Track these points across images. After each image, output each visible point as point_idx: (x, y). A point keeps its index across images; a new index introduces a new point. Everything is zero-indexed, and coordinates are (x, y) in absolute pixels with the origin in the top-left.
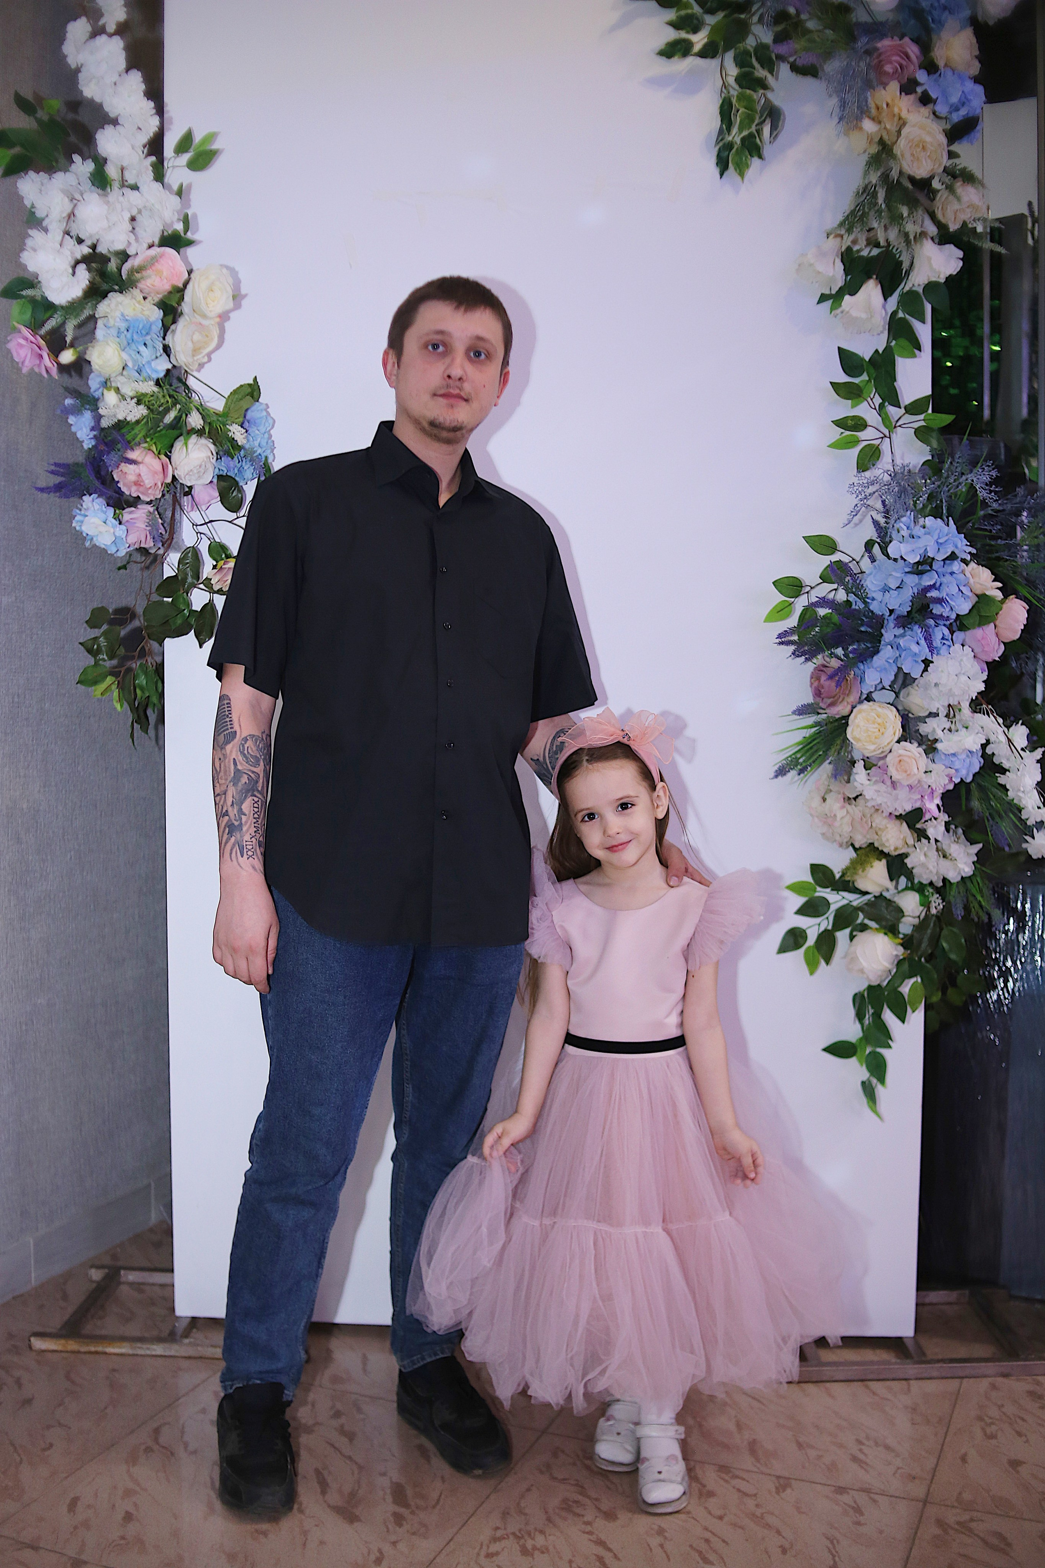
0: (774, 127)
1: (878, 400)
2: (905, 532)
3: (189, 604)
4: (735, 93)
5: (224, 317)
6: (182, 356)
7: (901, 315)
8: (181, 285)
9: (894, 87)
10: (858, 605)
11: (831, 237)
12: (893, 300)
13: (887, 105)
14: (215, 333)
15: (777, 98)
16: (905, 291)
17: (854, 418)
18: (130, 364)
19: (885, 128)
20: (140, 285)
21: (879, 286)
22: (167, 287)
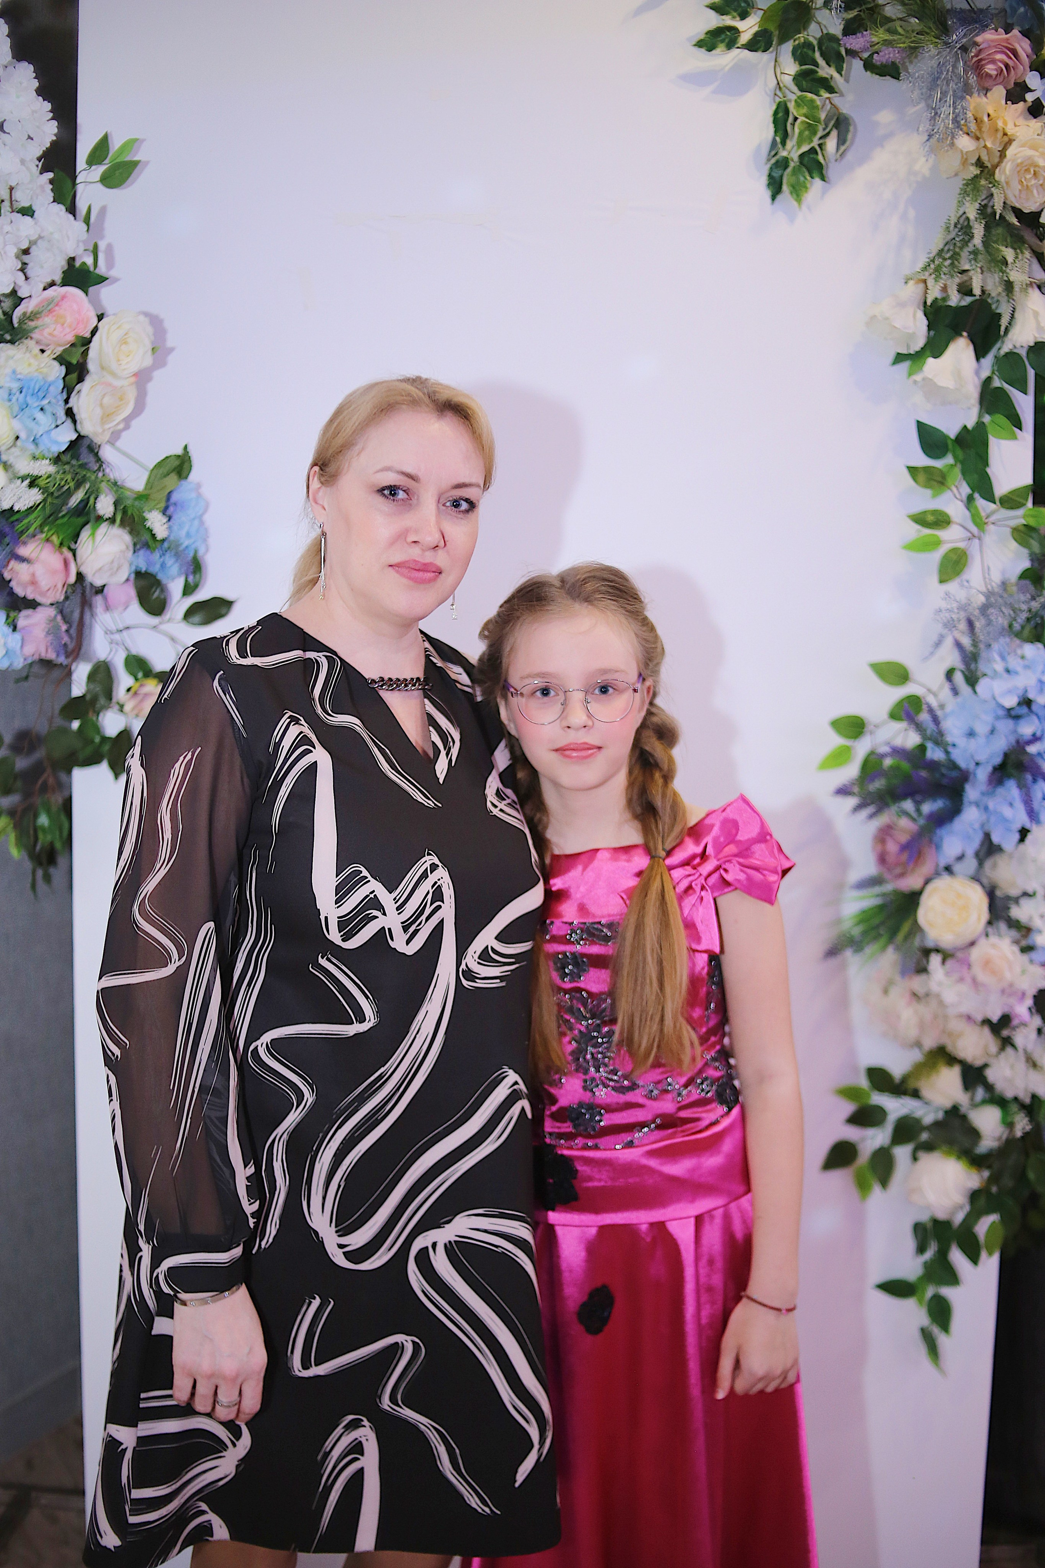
0: (841, 141)
1: (966, 490)
2: (999, 666)
3: (98, 729)
4: (793, 97)
5: (142, 378)
6: (89, 426)
7: (997, 383)
8: (88, 335)
9: (999, 92)
10: (934, 754)
11: (911, 283)
12: (988, 361)
13: (989, 115)
14: (131, 395)
15: (846, 104)
16: (1002, 352)
17: (935, 512)
18: (23, 436)
19: (985, 147)
20: (36, 335)
21: (971, 347)
22: (70, 338)
